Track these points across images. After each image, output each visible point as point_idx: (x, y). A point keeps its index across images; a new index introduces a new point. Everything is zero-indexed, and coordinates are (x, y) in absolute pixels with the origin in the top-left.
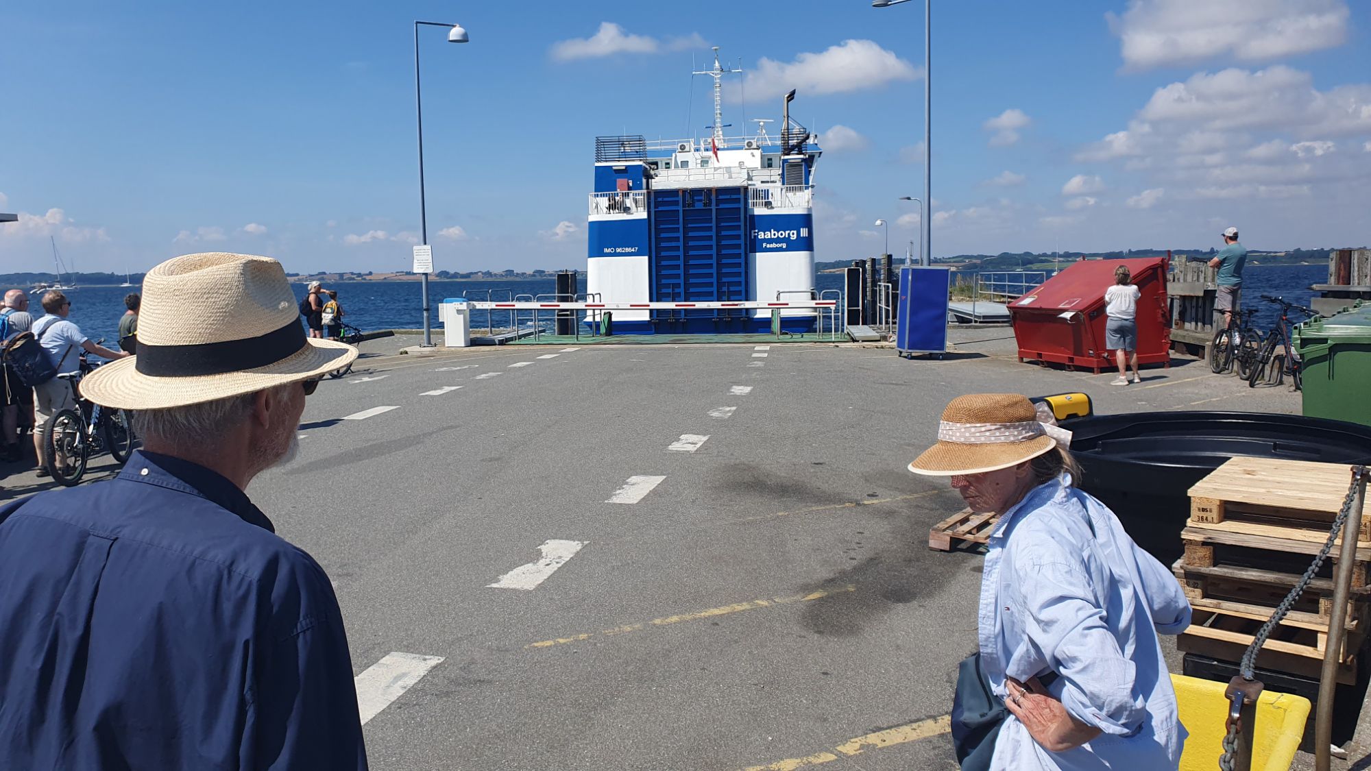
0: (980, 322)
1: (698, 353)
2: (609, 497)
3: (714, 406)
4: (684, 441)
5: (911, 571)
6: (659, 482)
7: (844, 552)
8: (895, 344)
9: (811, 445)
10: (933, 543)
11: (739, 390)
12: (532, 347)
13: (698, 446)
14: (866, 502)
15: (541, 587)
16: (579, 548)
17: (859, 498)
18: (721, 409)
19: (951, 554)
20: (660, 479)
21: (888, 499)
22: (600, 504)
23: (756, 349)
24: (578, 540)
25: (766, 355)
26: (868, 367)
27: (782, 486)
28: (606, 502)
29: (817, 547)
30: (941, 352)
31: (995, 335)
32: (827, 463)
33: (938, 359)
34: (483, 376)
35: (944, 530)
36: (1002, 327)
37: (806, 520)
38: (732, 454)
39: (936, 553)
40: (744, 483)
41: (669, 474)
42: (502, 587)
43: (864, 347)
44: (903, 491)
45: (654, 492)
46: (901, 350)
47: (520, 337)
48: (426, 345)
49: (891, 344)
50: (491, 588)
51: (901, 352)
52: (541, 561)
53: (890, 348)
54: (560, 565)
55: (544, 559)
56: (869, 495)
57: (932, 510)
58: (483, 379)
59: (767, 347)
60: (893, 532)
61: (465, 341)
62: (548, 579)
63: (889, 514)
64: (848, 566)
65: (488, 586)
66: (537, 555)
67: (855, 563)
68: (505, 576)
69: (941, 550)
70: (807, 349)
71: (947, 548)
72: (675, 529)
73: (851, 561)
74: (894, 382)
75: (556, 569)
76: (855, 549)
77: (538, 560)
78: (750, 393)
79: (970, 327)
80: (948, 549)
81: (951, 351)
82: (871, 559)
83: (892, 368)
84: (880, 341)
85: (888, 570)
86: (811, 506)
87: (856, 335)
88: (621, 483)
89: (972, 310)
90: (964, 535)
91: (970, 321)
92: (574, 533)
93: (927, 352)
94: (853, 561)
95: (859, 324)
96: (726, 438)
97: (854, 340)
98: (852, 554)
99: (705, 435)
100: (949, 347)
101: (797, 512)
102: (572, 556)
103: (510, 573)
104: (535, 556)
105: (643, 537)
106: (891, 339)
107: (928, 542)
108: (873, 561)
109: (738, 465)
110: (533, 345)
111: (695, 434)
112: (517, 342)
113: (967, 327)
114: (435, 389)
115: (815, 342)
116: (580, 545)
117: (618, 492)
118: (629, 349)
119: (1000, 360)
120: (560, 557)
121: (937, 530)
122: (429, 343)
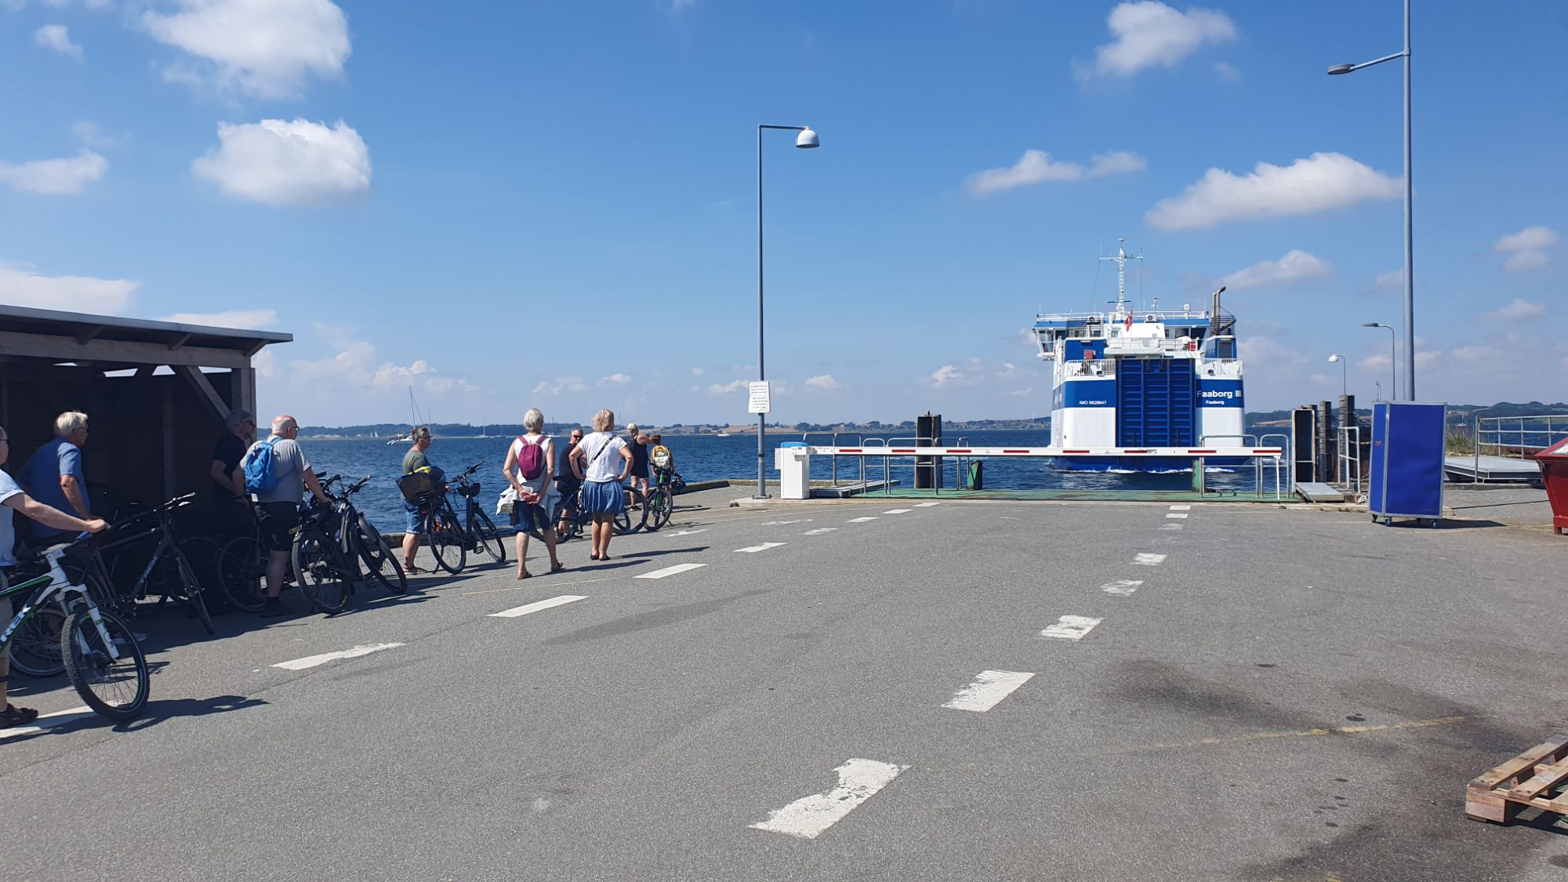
0: (1486, 481)
1: (1092, 512)
2: (948, 698)
3: (1110, 578)
4: (1064, 625)
5: (1439, 856)
6: (1023, 682)
7: (1315, 812)
8: (1366, 506)
9: (1253, 638)
10: (1472, 808)
11: (1145, 559)
12: (881, 501)
13: (1085, 632)
14: (1346, 729)
15: (827, 835)
16: (894, 774)
17: (1334, 721)
18: (1120, 582)
19: (1507, 829)
20: (1025, 677)
21: (1383, 727)
22: (934, 708)
23: (1171, 508)
24: (895, 763)
25: (1185, 516)
26: (1329, 535)
27: (1210, 697)
28: (943, 706)
29: (1268, 800)
30: (1435, 517)
31: (1511, 499)
32: (1279, 665)
33: (1430, 527)
34: (814, 531)
35: (1494, 788)
36: (1520, 487)
37: (1249, 754)
38: (1135, 647)
39: (1479, 825)
40: (1152, 690)
41: (1039, 670)
42: (771, 829)
43: (1322, 510)
44: (1404, 714)
45: (1015, 697)
46: (1376, 513)
47: (869, 489)
48: (759, 496)
49: (1360, 506)
50: (754, 829)
51: (1375, 517)
52: (835, 792)
53: (1359, 511)
54: (861, 801)
55: (839, 789)
56: (1349, 718)
57: (1459, 748)
58: (814, 536)
59: (1187, 507)
60: (1397, 783)
61: (804, 492)
62: (840, 821)
63: (1387, 751)
64: (1325, 837)
65: (751, 826)
66: (831, 782)
67: (1336, 832)
68: (779, 811)
69: (1489, 821)
70: (1241, 510)
71: (1501, 818)
72: (1041, 755)
73: (1329, 828)
74: (1370, 555)
75: (855, 806)
76: (1334, 808)
77: (831, 789)
78: (1163, 563)
79: (1470, 488)
80: (1502, 821)
81: (1449, 517)
82: (1365, 828)
83: (1364, 537)
84: (1343, 502)
85: (1397, 851)
86: (1257, 732)
87: (1309, 493)
88: (966, 680)
89: (1474, 466)
90: (1532, 798)
91: (1471, 480)
92: (889, 751)
93: (1413, 517)
94: (1334, 830)
95: (1311, 481)
96: (1126, 623)
97: (1307, 501)
98: (1330, 816)
99: (1095, 617)
100: (1446, 512)
101: (1235, 739)
102: (881, 787)
103: (788, 807)
104: (826, 783)
105: (991, 765)
106: (1360, 500)
107: (1461, 804)
108: (1367, 832)
109: (1143, 662)
110: (883, 498)
111: (1080, 615)
112: (865, 495)
113: (1467, 488)
114: (754, 545)
115: (1254, 502)
116: (896, 770)
117: (962, 692)
118: (1001, 505)
119: (1525, 530)
120: (863, 788)
121: (1481, 787)
122: (763, 494)
